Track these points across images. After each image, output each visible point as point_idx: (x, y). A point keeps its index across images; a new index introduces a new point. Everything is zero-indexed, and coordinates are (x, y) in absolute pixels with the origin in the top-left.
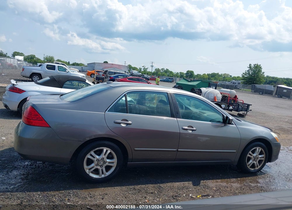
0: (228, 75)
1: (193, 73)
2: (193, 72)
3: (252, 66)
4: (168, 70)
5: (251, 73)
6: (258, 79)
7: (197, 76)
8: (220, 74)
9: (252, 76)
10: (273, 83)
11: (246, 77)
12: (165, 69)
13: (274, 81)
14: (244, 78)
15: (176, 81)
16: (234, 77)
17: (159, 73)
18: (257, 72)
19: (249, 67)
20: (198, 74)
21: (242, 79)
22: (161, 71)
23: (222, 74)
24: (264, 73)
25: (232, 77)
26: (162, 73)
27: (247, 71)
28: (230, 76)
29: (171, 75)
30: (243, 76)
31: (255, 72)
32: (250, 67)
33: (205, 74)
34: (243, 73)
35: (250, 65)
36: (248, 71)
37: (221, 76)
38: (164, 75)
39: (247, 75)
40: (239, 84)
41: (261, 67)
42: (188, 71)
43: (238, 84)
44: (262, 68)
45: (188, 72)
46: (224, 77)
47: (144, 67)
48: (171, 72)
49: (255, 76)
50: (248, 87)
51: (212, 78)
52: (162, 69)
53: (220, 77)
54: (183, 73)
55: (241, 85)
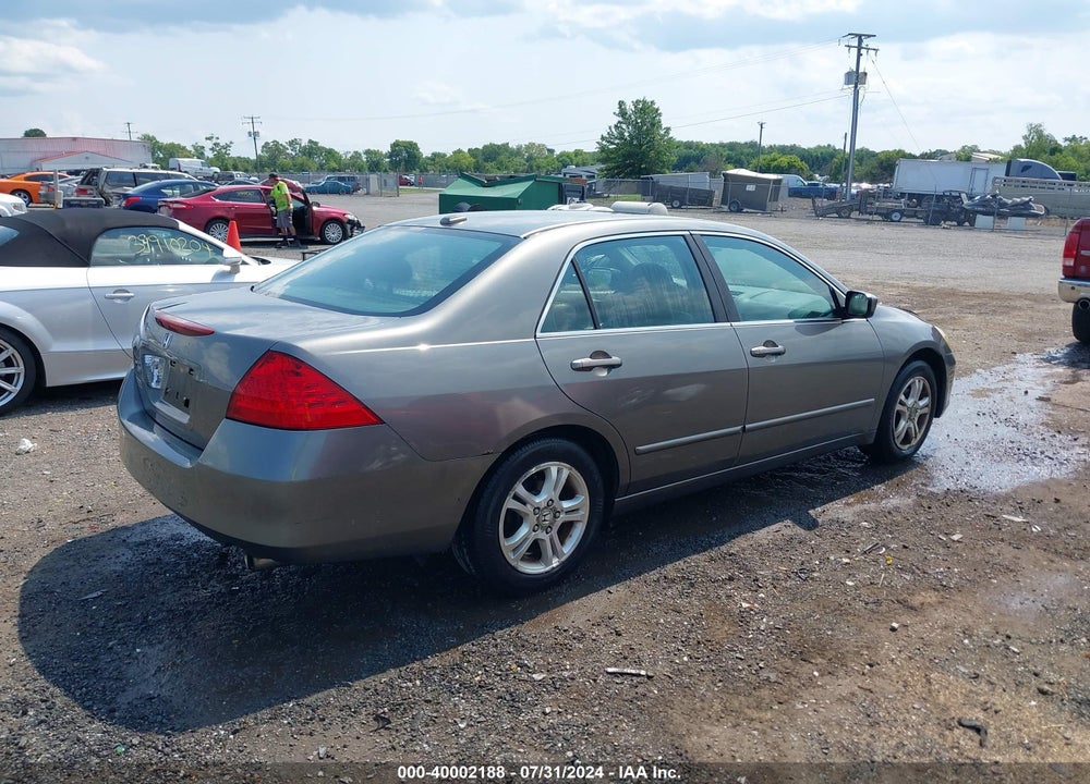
0: (541, 147)
1: (418, 150)
2: (416, 144)
3: (630, 107)
4: (316, 143)
5: (626, 134)
6: (652, 154)
7: (433, 160)
8: (513, 145)
9: (631, 142)
10: (693, 164)
11: (612, 152)
12: (304, 143)
13: (694, 157)
14: (604, 155)
15: (368, 189)
16: (562, 154)
17: (282, 160)
18: (647, 130)
19: (617, 111)
20: (435, 155)
21: (603, 161)
22: (289, 151)
23: (519, 148)
24: (668, 129)
25: (557, 152)
26: (293, 157)
27: (613, 130)
28: (548, 150)
29: (334, 165)
30: (603, 149)
31: (640, 128)
32: (623, 113)
33: (459, 151)
34: (603, 138)
35: (621, 104)
36: (616, 126)
37: (518, 152)
38: (302, 165)
39: (617, 141)
40: (593, 177)
41: (657, 110)
42: (395, 145)
43: (587, 176)
44: (660, 115)
45: (398, 145)
46: (530, 159)
47: (214, 141)
48: (330, 153)
49: (641, 146)
50: (623, 186)
51: (488, 165)
52: (292, 143)
53: (517, 160)
54: (376, 153)
55: (600, 182)
